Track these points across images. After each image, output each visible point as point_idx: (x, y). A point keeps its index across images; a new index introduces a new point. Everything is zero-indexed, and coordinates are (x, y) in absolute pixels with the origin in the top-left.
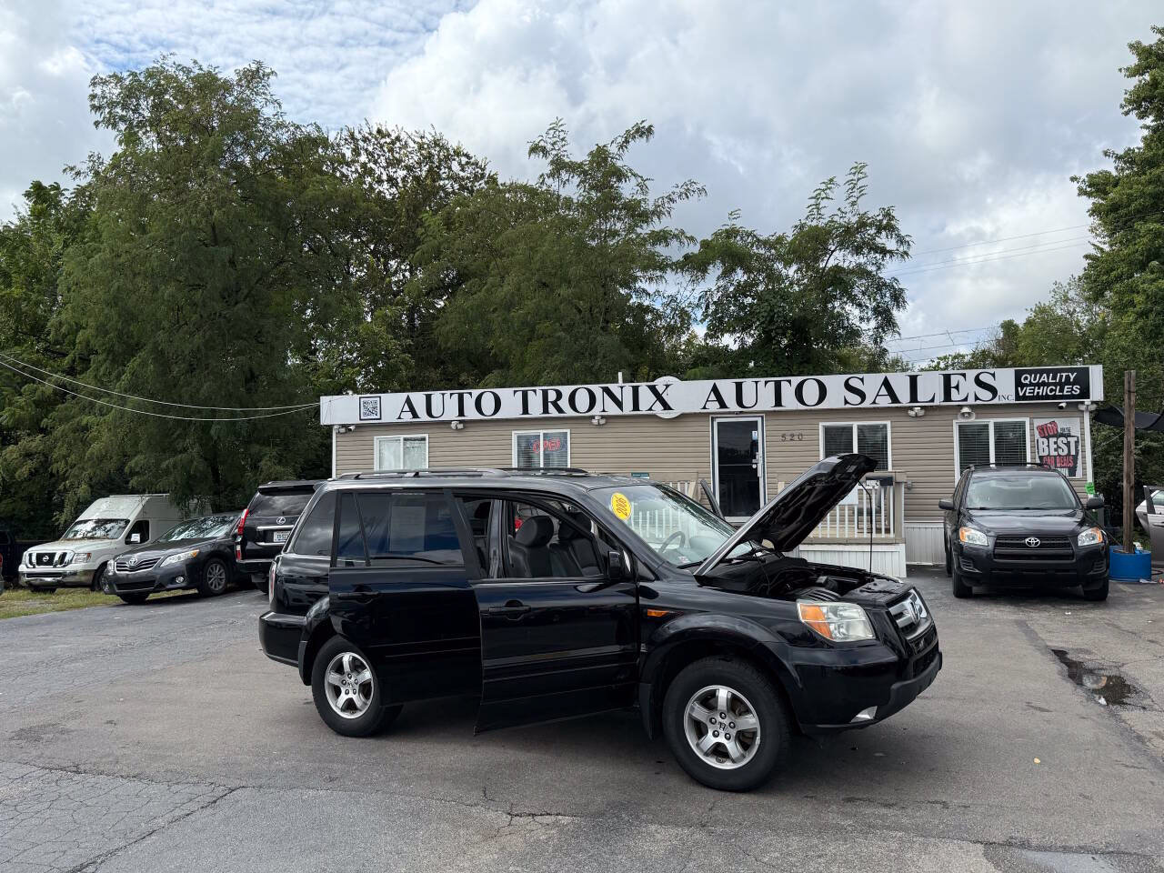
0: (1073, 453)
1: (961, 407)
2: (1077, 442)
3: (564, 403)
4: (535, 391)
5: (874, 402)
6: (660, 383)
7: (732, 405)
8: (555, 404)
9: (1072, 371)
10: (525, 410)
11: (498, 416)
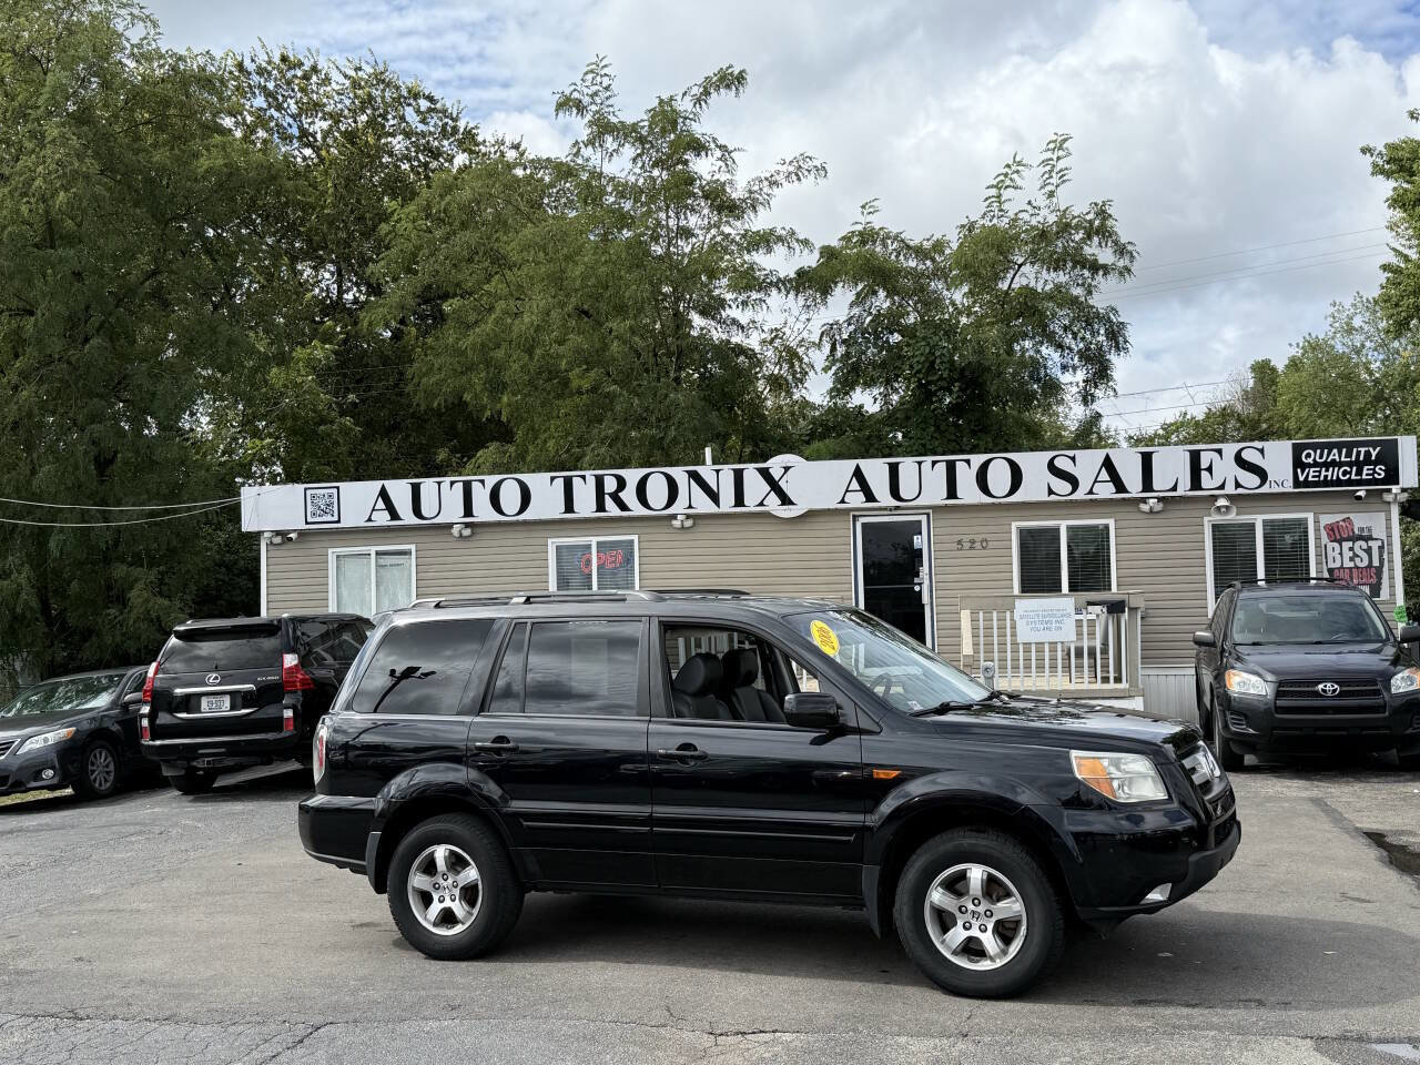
0: (1376, 563)
1: (1215, 498)
2: (1381, 548)
3: (629, 496)
4: (583, 477)
5: (1091, 492)
6: (775, 464)
7: (884, 497)
8: (615, 497)
9: (1374, 444)
10: (569, 507)
11: (527, 515)
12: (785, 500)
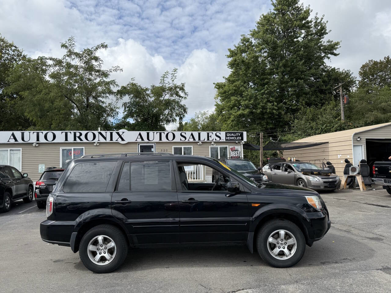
0: (239, 156)
1: (211, 142)
2: (240, 153)
3: (83, 137)
4: (71, 132)
5: (189, 140)
6: (121, 131)
7: (146, 140)
8: (79, 137)
9: (239, 133)
10: (66, 139)
11: (54, 141)
12: (123, 140)
